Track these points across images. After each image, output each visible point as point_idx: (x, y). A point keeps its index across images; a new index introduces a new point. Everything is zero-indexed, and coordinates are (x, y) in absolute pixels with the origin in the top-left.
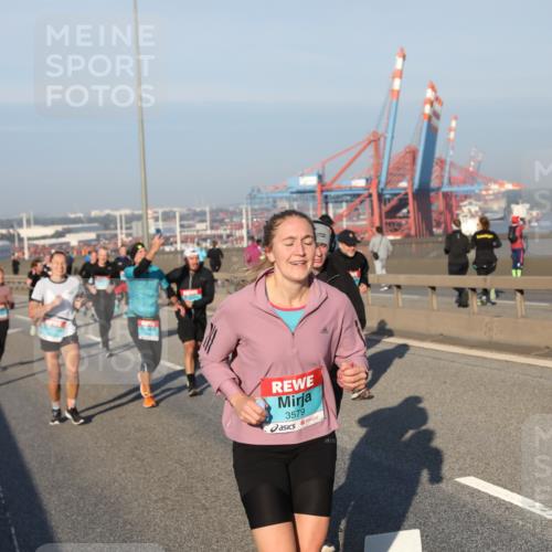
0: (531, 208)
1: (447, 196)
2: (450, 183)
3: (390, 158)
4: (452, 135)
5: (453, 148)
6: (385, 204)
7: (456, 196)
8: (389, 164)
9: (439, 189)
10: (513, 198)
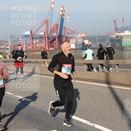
0: (89, 41)
1: (66, 37)
2: (67, 34)
3: (51, 27)
4: (68, 21)
5: (68, 24)
6: (49, 40)
7: (69, 38)
8: (50, 29)
9: (64, 35)
10: (84, 38)
